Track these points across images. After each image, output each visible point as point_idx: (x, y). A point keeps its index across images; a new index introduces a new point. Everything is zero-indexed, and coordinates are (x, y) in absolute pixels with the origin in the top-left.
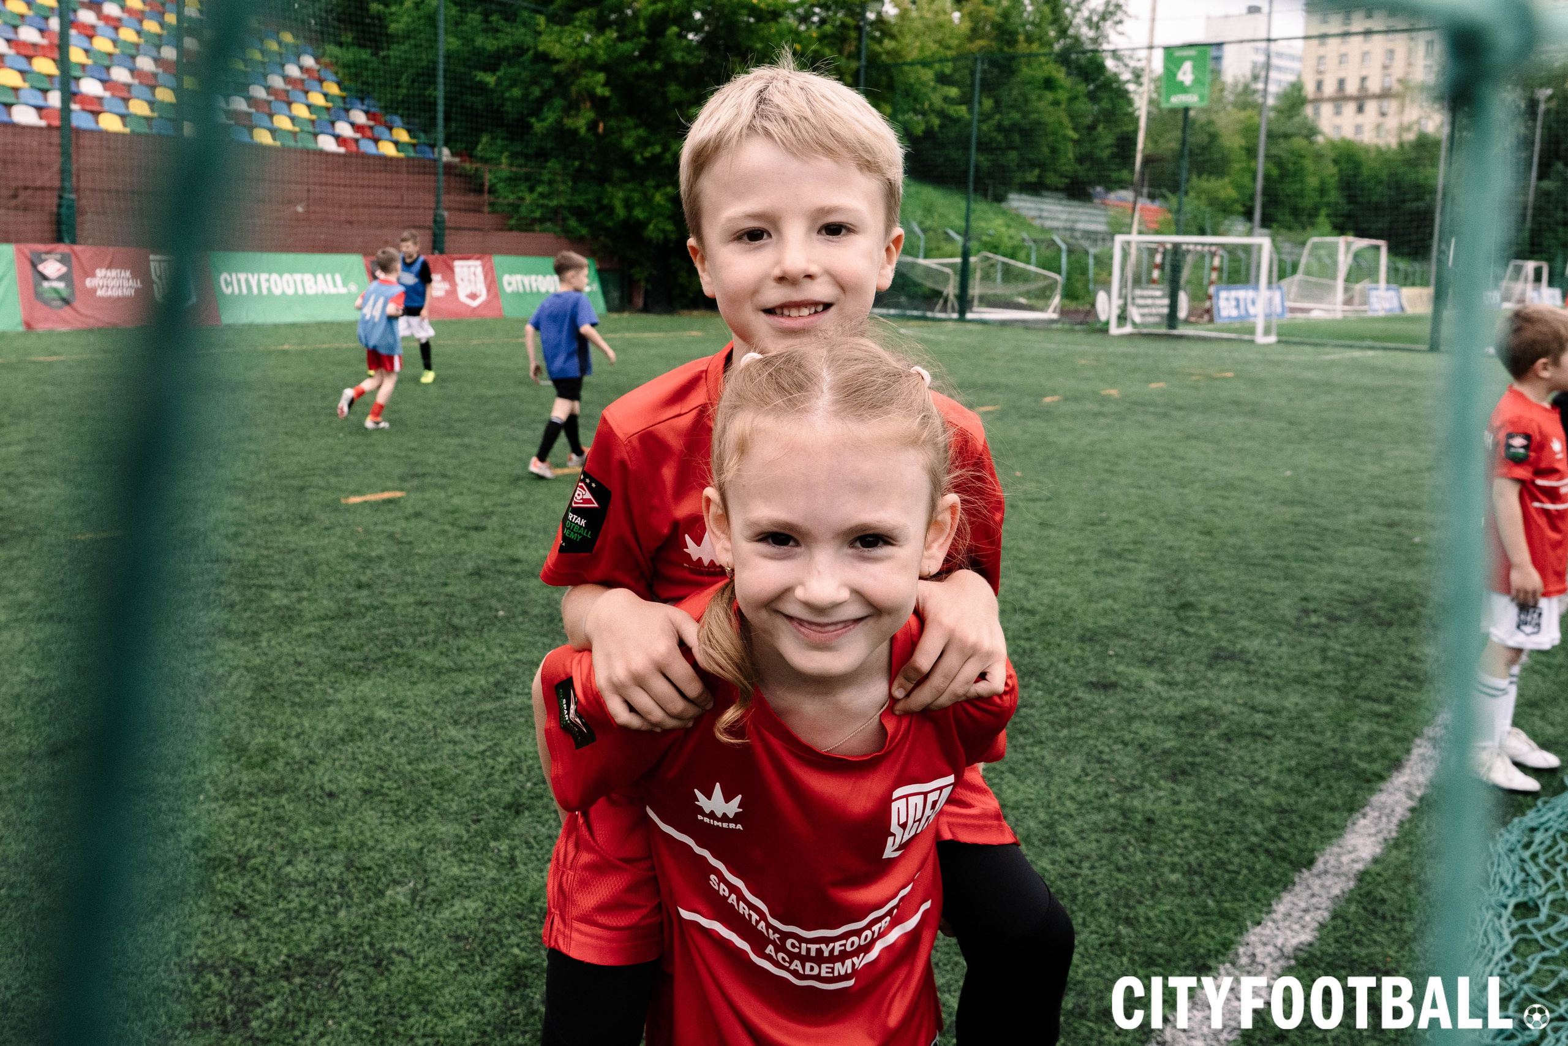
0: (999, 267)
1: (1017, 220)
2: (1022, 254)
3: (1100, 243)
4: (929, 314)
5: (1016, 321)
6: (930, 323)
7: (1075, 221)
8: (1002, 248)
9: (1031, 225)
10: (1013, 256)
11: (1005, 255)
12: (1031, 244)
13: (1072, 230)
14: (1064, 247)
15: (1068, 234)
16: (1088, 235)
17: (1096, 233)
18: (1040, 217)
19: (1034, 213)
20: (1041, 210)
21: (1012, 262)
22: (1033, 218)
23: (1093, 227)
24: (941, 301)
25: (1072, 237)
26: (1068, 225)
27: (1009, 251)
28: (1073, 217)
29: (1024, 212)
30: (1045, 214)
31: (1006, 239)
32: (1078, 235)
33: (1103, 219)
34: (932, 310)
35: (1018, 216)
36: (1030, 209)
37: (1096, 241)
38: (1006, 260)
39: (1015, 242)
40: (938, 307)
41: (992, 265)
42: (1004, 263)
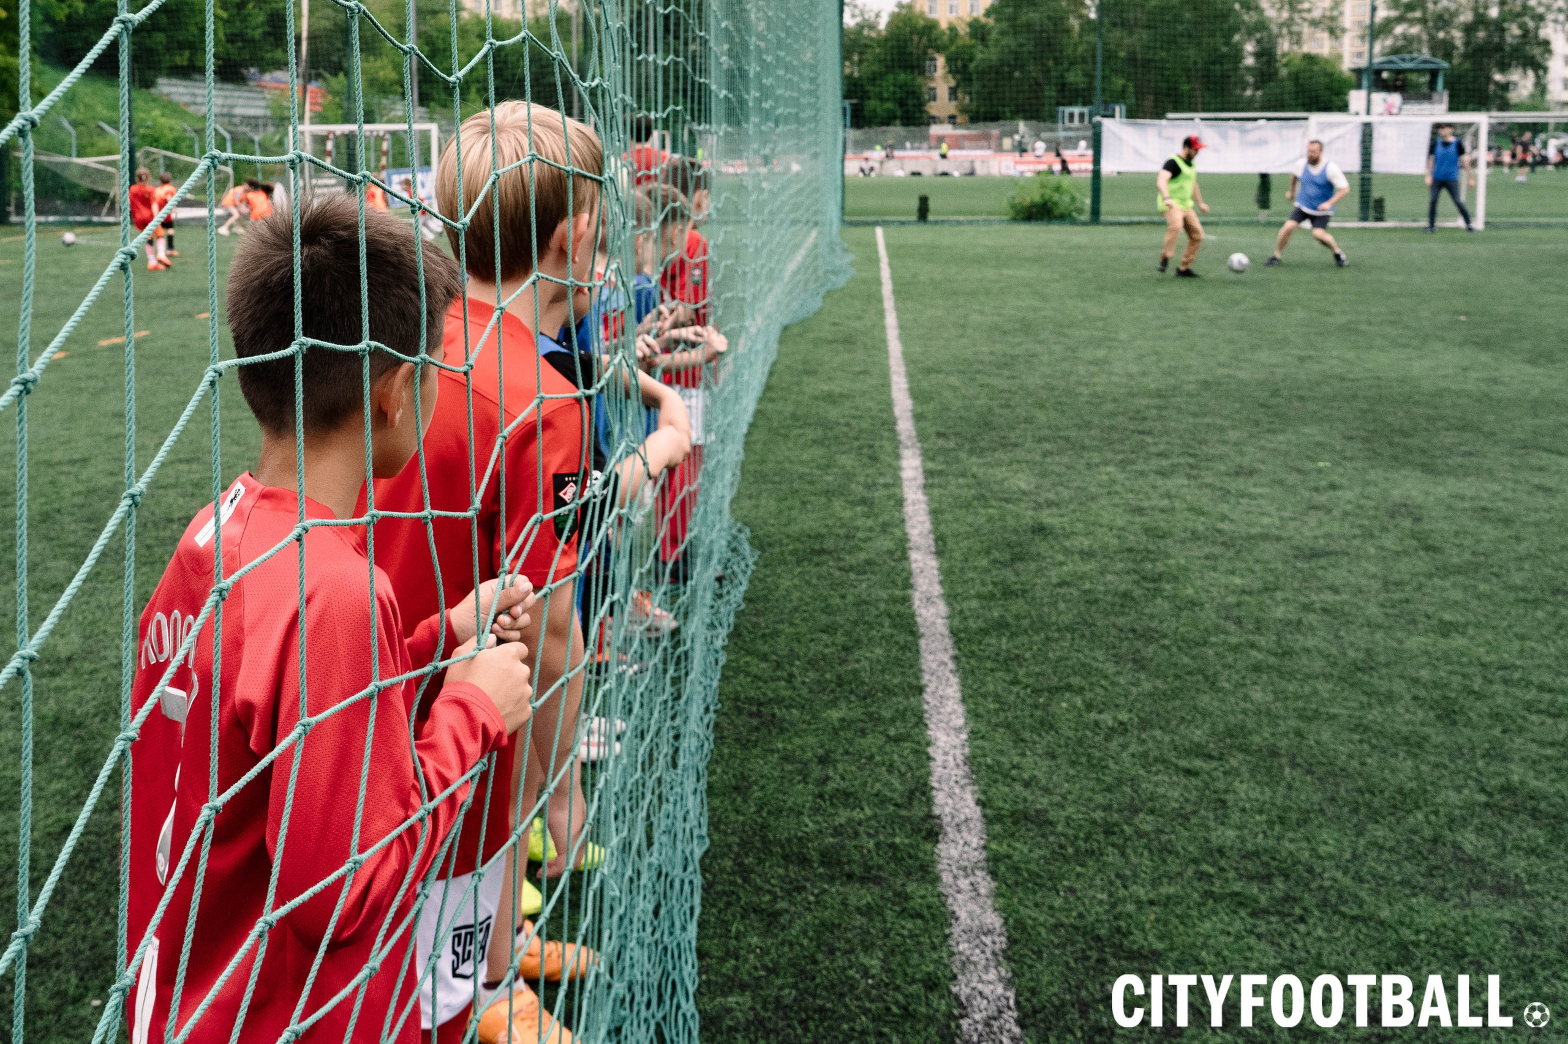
0: (161, 161)
1: (172, 108)
2: (184, 145)
3: (261, 128)
4: (95, 219)
5: (193, 219)
6: (99, 229)
7: (232, 107)
8: (162, 141)
9: (186, 113)
10: (175, 149)
11: (166, 149)
12: (193, 135)
13: (231, 116)
14: (228, 136)
15: (226, 120)
16: (246, 120)
17: (256, 118)
18: (195, 103)
19: (186, 99)
20: (195, 95)
21: (176, 156)
22: (187, 104)
23: (252, 112)
24: (108, 204)
25: (230, 123)
26: (225, 110)
27: (172, 144)
28: (229, 102)
29: (175, 98)
30: (199, 100)
31: (166, 132)
32: (237, 120)
33: (263, 103)
34: (99, 215)
35: (170, 102)
36: (183, 94)
37: (257, 126)
38: (170, 154)
39: (176, 134)
40: (105, 210)
41: (154, 160)
42: (165, 157)
